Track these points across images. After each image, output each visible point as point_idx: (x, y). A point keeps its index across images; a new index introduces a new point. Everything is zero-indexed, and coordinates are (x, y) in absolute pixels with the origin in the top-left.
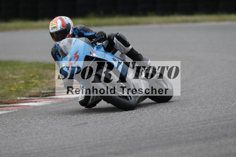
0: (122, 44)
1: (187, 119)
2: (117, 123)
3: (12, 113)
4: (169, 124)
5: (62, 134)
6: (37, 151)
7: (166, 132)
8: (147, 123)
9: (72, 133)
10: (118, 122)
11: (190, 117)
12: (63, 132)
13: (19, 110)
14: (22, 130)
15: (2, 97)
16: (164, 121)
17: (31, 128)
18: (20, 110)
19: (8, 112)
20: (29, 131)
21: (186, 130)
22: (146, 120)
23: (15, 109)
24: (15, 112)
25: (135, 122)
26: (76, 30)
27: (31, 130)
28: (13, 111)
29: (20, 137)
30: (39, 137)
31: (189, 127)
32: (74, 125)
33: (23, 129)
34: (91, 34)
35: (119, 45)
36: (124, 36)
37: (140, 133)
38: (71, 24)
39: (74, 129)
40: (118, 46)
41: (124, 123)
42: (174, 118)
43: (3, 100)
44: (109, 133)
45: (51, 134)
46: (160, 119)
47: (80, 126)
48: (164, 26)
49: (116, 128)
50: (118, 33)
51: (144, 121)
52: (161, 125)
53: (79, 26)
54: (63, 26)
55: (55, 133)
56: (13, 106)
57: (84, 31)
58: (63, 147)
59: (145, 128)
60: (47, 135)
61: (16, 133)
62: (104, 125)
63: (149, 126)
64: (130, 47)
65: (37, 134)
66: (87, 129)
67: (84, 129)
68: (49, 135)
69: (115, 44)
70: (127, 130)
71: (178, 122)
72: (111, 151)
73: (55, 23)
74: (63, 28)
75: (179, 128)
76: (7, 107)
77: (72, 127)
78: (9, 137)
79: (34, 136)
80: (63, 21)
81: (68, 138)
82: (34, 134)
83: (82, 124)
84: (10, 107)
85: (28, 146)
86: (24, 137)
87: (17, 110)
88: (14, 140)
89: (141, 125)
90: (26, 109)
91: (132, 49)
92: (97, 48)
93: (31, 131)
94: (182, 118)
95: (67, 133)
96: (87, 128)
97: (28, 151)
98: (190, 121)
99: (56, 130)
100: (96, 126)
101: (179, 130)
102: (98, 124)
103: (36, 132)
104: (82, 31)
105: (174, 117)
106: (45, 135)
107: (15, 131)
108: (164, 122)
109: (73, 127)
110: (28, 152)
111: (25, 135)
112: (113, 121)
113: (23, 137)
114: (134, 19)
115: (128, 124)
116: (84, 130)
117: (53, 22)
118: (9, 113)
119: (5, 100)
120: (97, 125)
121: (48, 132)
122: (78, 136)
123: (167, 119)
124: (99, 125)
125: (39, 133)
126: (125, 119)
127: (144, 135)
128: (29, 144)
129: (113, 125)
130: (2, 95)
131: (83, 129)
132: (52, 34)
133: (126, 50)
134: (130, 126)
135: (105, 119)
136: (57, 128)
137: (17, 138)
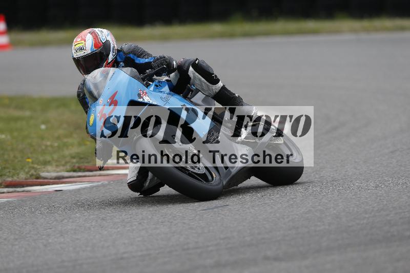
0: (203, 79)
1: (402, 200)
2: (279, 206)
3: (98, 186)
4: (371, 206)
5: (184, 223)
6: (140, 254)
7: (365, 221)
8: (332, 205)
9: (201, 222)
10: (281, 203)
11: (407, 196)
12: (185, 221)
13: (109, 183)
14: (115, 217)
15: (81, 158)
16: (361, 201)
17: (130, 213)
18: (112, 182)
19: (91, 186)
20: (128, 218)
21: (400, 218)
22: (330, 201)
23: (104, 180)
24: (103, 185)
25: (311, 204)
26: (121, 53)
27: (129, 216)
28: (100, 183)
29: (111, 228)
30: (143, 229)
31: (405, 212)
32: (205, 209)
33: (116, 215)
34: (147, 60)
35: (198, 80)
36: (207, 65)
37: (319, 224)
38: (111, 42)
39: (205, 216)
40: (197, 82)
41: (292, 205)
42: (379, 198)
43: (82, 164)
44: (265, 223)
45: (164, 224)
46: (354, 199)
47: (216, 210)
48: (364, 36)
49: (278, 215)
50: (197, 59)
51: (326, 201)
52: (355, 209)
53: (126, 46)
54: (96, 45)
55: (172, 222)
56: (100, 175)
57: (135, 55)
58: (186, 247)
59: (328, 214)
60: (158, 226)
61: (104, 222)
62: (256, 208)
63: (335, 212)
64: (220, 84)
65: (140, 223)
66: (228, 216)
67: (223, 216)
68: (162, 226)
69: (190, 78)
70: (297, 217)
71: (386, 204)
72: (269, 253)
73: (81, 40)
74: (96, 50)
75: (387, 215)
76: (89, 176)
77: (201, 212)
78: (92, 229)
79: (135, 227)
80: (97, 37)
81: (194, 231)
82: (136, 223)
83: (219, 207)
84: (95, 176)
85: (125, 244)
86: (119, 229)
87: (106, 182)
88: (100, 233)
89: (322, 208)
90: (121, 180)
91: (223, 88)
92: (156, 86)
93: (131, 218)
94: (393, 198)
95: (193, 222)
96: (227, 214)
97: (124, 253)
98: (406, 202)
99: (174, 217)
100: (244, 211)
101: (388, 218)
102: (247, 206)
103: (138, 220)
104: (132, 56)
105: (379, 195)
106: (154, 226)
107: (103, 219)
108: (362, 203)
109: (204, 211)
110: (125, 255)
111: (119, 226)
112: (272, 201)
113: (117, 228)
114: (311, 24)
115: (299, 207)
116: (222, 218)
117: (79, 40)
118: (92, 188)
119: (86, 165)
120: (245, 208)
121: (160, 220)
122: (211, 228)
123: (367, 199)
124: (248, 208)
125: (144, 222)
126: (293, 199)
127: (327, 227)
128: (126, 241)
129: (272, 208)
130: (82, 156)
131: (220, 215)
132: (77, 61)
133: (212, 89)
134: (303, 210)
135: (260, 198)
136: (175, 213)
137: (106, 230)
